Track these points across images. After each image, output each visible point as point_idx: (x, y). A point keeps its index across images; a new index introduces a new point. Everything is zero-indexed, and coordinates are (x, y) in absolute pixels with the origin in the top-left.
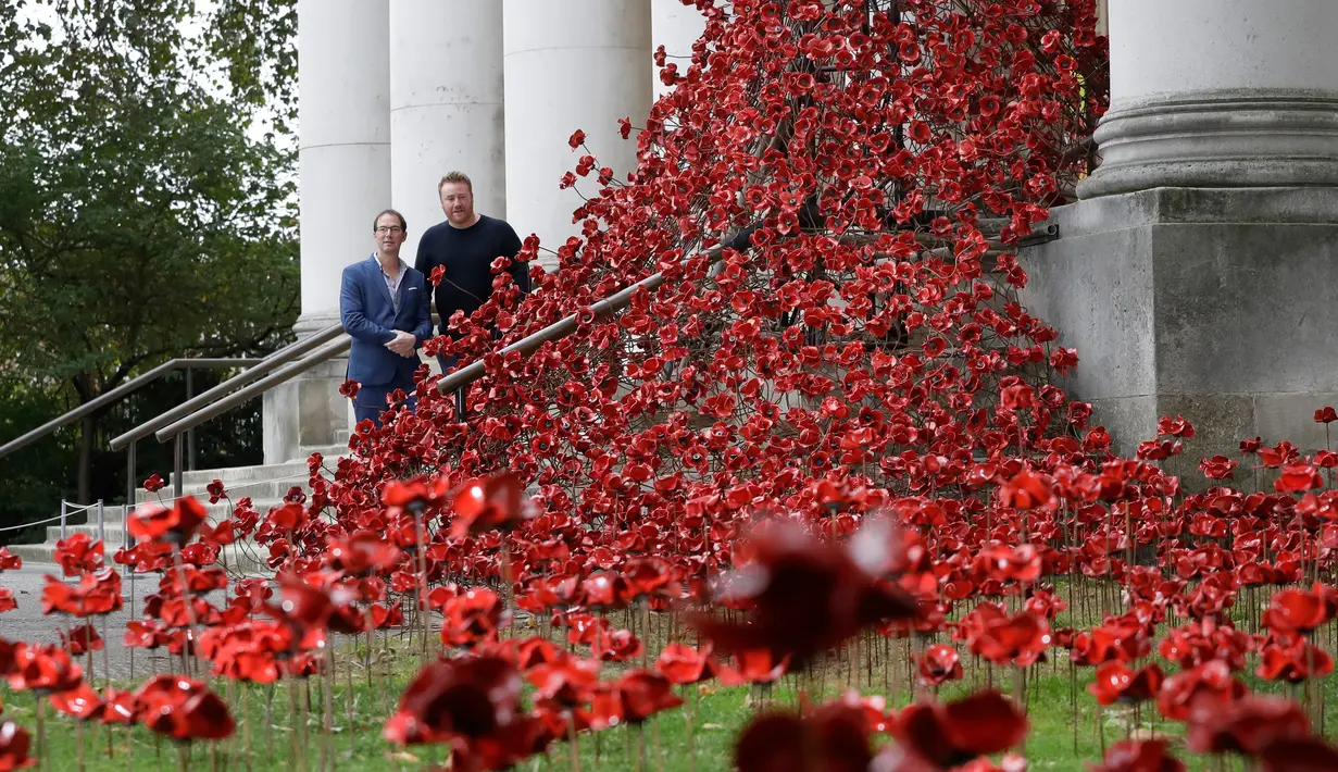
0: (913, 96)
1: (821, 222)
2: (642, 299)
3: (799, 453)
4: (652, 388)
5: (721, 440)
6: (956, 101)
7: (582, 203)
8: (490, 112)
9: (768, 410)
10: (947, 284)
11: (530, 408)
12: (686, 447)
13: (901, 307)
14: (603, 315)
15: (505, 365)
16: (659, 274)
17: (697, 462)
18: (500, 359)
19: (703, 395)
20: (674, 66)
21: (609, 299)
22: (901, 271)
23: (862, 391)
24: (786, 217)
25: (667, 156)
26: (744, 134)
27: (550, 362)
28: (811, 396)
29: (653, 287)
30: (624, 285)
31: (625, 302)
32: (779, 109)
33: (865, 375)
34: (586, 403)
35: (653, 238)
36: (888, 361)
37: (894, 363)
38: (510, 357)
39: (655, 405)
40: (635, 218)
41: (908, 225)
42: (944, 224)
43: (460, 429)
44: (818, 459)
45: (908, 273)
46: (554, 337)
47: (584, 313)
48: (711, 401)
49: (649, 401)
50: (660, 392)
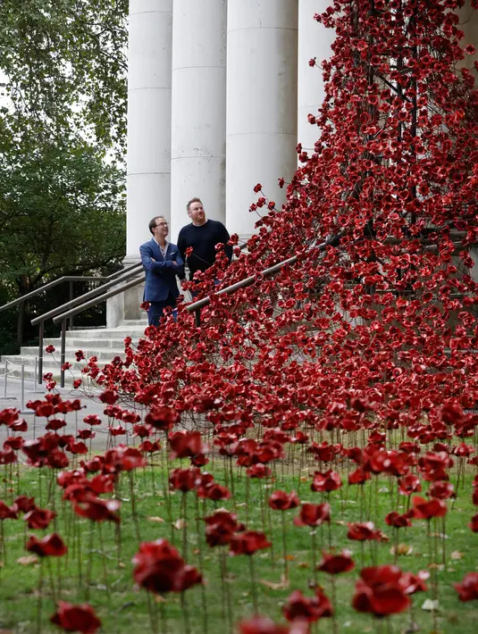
0: (421, 172)
1: (374, 234)
2: (286, 269)
3: (360, 347)
4: (290, 313)
5: (323, 341)
6: (442, 176)
7: (259, 219)
8: (219, 163)
9: (346, 326)
10: (435, 266)
11: (231, 321)
12: (305, 344)
13: (412, 276)
14: (268, 275)
15: (220, 300)
16: (295, 257)
17: (310, 352)
18: (217, 296)
19: (315, 316)
20: (306, 153)
21: (271, 268)
22: (412, 258)
23: (391, 318)
24: (357, 231)
25: (301, 197)
26: (338, 190)
27: (241, 299)
28: (366, 319)
29: (292, 263)
30: (278, 262)
31: (278, 270)
32: (356, 178)
33: (393, 310)
34: (258, 320)
35: (293, 239)
36: (405, 303)
37: (407, 304)
38: (222, 295)
39: (291, 321)
40: (284, 228)
41: (417, 236)
42: (434, 236)
43: (197, 331)
44: (369, 352)
45: (416, 260)
46: (243, 286)
47: (258, 275)
48: (318, 321)
49: (288, 320)
50: (294, 316)
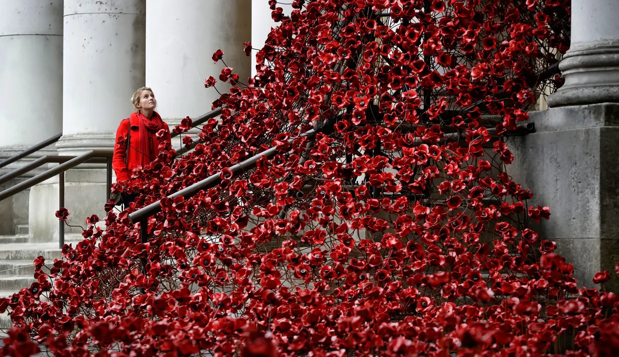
0: (440, 35)
1: (380, 118)
2: (263, 163)
3: (368, 269)
4: (271, 224)
5: (318, 260)
6: (469, 40)
7: (218, 97)
9: (348, 241)
10: (462, 160)
11: (190, 234)
12: (296, 265)
13: (432, 175)
14: (237, 173)
15: (174, 205)
16: (274, 148)
17: (303, 275)
18: (171, 201)
19: (303, 228)
20: (281, 9)
21: (242, 163)
22: (432, 151)
23: (408, 229)
24: (358, 114)
25: (276, 68)
26: (331, 58)
27: (204, 204)
28: (373, 231)
29: (270, 156)
30: (251, 155)
31: (253, 165)
32: (354, 43)
33: (409, 220)
34: (228, 233)
35: (270, 124)
36: (425, 210)
37: (428, 212)
38: (177, 199)
39: (273, 233)
40: (257, 110)
41: (436, 121)
42: (460, 121)
43: (145, 247)
44: (382, 275)
45: (437, 153)
46: (205, 187)
47: (226, 173)
48: (309, 234)
49: (269, 232)
50: (277, 227)
